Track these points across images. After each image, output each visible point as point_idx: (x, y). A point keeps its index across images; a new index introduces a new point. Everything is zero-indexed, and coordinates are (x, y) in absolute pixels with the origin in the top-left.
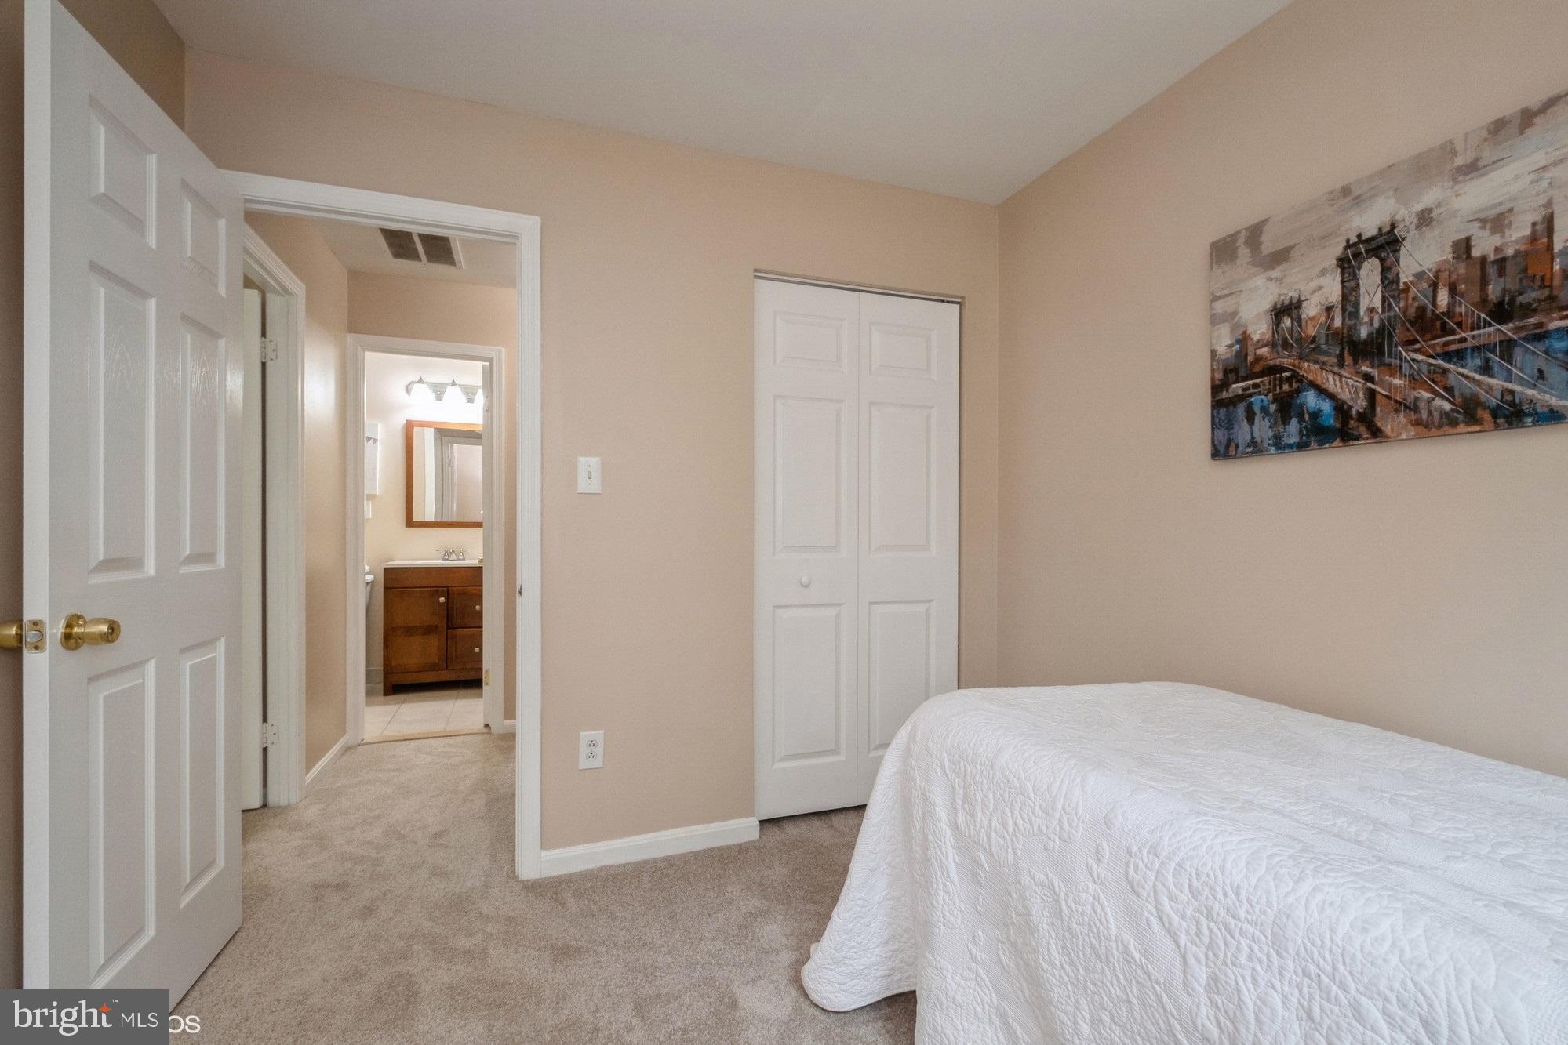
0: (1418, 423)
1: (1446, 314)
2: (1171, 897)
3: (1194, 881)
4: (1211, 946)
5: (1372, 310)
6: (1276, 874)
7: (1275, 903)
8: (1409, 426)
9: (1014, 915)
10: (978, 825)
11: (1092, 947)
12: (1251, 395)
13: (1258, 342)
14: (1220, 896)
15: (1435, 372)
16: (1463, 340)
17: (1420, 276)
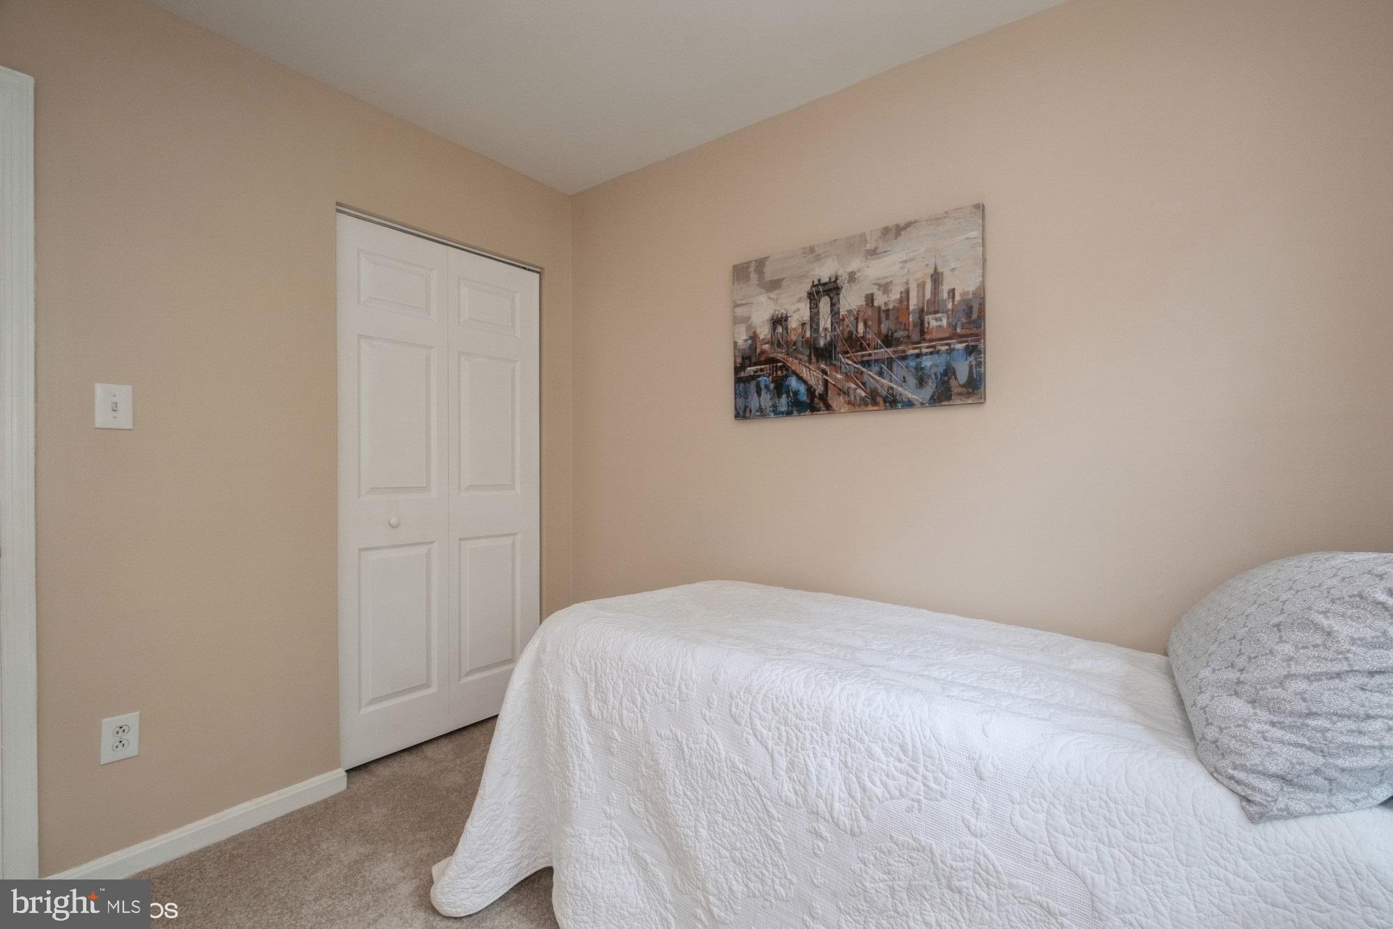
0: (849, 403)
1: (863, 338)
2: (761, 718)
3: (775, 703)
4: (788, 743)
5: (826, 329)
6: (821, 686)
7: (823, 704)
8: (845, 405)
9: (644, 770)
10: (610, 708)
11: (708, 771)
12: (759, 376)
13: (763, 340)
14: (791, 708)
15: (857, 372)
16: (870, 355)
17: (850, 312)
